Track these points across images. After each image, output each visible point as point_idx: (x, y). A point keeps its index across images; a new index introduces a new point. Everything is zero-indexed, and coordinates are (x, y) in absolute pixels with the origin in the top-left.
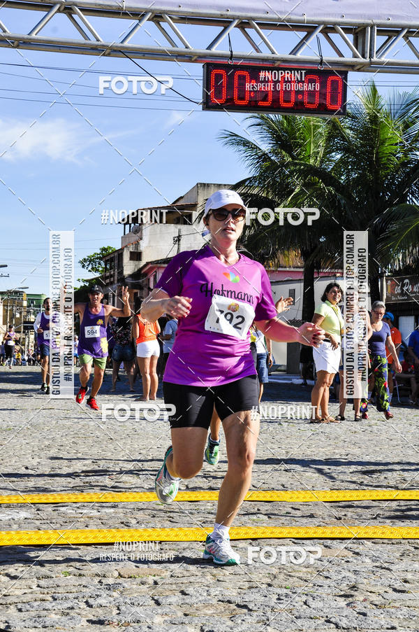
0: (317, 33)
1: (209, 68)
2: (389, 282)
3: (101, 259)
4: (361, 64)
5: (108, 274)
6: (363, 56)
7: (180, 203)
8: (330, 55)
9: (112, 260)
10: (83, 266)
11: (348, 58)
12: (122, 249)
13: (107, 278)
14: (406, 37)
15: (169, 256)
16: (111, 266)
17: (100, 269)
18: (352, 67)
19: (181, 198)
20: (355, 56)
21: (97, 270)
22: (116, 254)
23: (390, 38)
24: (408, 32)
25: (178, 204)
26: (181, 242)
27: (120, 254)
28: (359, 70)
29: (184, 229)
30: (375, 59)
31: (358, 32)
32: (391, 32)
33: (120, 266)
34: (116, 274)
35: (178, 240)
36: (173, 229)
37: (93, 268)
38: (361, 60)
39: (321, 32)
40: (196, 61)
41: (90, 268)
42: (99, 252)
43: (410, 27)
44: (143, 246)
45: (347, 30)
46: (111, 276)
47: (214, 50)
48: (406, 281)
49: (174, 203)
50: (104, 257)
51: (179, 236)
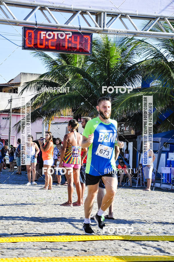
0: (78, 14)
1: (25, 29)
4: (99, 30)
6: (100, 27)
7: (12, 82)
8: (84, 26)
11: (93, 27)
14: (120, 18)
15: (6, 109)
18: (95, 31)
20: (96, 26)
23: (113, 18)
24: (121, 16)
26: (12, 102)
28: (98, 33)
29: (14, 95)
30: (106, 28)
31: (98, 15)
32: (113, 15)
35: (10, 101)
36: (8, 96)
38: (99, 28)
39: (80, 14)
40: (18, 25)
43: (122, 14)
45: (92, 13)
47: (28, 21)
48: (123, 125)
51: (11, 99)
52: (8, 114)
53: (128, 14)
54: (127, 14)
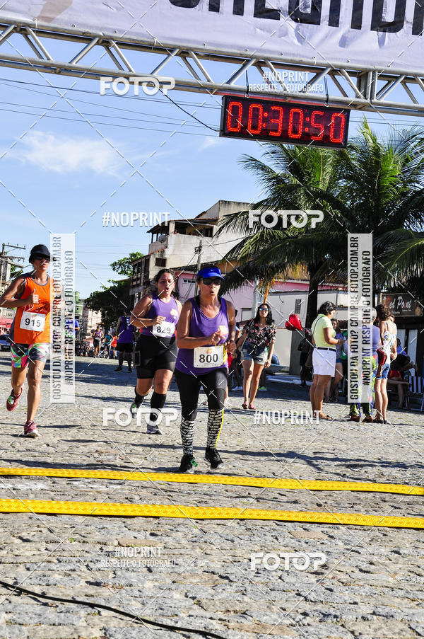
0: (325, 74)
1: (227, 100)
2: (385, 298)
3: (130, 263)
4: (362, 103)
5: (135, 277)
6: (365, 96)
7: (204, 217)
8: (335, 95)
9: (139, 265)
10: (114, 269)
11: (352, 98)
12: (149, 256)
13: (134, 280)
14: (404, 83)
15: (190, 264)
16: (138, 270)
17: (129, 272)
18: (355, 106)
19: (205, 212)
20: (357, 96)
21: (126, 273)
22: (144, 260)
23: (389, 82)
24: (405, 78)
25: (201, 218)
26: (202, 252)
27: (147, 259)
28: (360, 109)
29: (206, 240)
30: (375, 100)
31: (362, 76)
32: (390, 78)
33: (147, 271)
34: (143, 277)
35: (199, 250)
36: (194, 241)
37: (122, 271)
38: (362, 100)
39: (329, 73)
40: (215, 93)
41: (120, 271)
42: (128, 257)
43: (407, 74)
44: (168, 254)
45: (352, 74)
46: (138, 279)
47: (234, 84)
48: (400, 298)
49: (198, 217)
50: (133, 261)
51: (200, 247)
52: (193, 273)
53: (420, 75)
54: (416, 75)
